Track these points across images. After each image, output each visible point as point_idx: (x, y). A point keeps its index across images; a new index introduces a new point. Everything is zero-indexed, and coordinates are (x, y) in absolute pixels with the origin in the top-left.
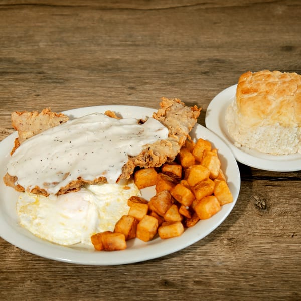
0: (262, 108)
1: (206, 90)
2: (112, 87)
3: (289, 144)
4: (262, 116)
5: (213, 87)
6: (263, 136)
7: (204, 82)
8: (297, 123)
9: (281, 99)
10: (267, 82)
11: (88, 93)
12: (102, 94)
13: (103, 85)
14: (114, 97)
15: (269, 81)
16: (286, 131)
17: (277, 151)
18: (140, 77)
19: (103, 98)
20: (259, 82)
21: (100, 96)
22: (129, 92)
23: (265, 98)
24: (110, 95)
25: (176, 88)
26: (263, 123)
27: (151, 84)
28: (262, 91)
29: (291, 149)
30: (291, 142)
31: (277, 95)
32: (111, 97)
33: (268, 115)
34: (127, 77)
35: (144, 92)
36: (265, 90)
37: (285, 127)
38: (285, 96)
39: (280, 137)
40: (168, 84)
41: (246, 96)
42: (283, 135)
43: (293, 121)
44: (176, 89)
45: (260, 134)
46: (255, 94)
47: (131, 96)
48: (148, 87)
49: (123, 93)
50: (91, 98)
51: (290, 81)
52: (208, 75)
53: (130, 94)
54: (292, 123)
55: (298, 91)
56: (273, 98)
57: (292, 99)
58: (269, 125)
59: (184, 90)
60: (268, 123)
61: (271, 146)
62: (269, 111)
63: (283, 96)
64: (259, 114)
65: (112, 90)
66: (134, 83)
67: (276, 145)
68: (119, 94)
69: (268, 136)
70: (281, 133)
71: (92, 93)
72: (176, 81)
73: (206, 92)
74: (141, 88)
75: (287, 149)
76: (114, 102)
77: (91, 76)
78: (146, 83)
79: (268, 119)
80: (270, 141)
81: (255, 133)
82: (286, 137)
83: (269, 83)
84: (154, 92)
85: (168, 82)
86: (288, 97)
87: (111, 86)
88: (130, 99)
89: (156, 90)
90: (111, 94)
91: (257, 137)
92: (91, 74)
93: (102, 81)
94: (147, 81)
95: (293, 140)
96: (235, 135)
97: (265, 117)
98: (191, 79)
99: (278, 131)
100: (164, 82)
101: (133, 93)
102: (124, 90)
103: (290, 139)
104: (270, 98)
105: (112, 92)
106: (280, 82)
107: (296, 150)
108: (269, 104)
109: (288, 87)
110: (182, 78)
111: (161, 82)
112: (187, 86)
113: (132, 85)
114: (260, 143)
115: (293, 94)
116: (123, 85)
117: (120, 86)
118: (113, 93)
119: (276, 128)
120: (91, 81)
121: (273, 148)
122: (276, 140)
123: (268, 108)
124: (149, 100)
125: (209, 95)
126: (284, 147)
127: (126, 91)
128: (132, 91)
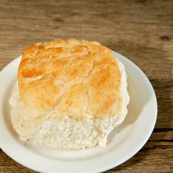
0: (47, 97)
1: (143, 23)
2: (35, 19)
3: (84, 137)
4: (47, 107)
5: (152, 20)
6: (51, 130)
7: (141, 13)
8: (92, 114)
9: (72, 83)
10: (55, 60)
11: (8, 26)
12: (24, 27)
13: (25, 16)
14: (38, 31)
15: (57, 58)
16: (79, 124)
17: (70, 146)
18: (67, 7)
19: (25, 32)
20: (45, 60)
21: (22, 30)
22: (55, 25)
23: (51, 83)
24: (33, 29)
25: (109, 20)
26: (48, 116)
27: (80, 14)
28: (47, 72)
29: (88, 143)
30: (88, 136)
31: (66, 77)
32: (34, 31)
33: (55, 105)
34: (53, 7)
35: (72, 25)
36: (51, 72)
37: (77, 120)
38: (77, 78)
39: (72, 131)
40: (100, 16)
41: (28, 80)
42: (75, 129)
43: (86, 112)
44: (109, 22)
45: (46, 128)
46: (40, 77)
47: (58, 30)
48: (76, 18)
49: (48, 26)
50: (12, 33)
51: (86, 56)
52: (145, 5)
53: (56, 28)
54: (85, 115)
55: (94, 71)
56: (61, 82)
57: (86, 81)
58: (56, 118)
59: (118, 23)
60: (55, 116)
61: (62, 141)
62: (55, 100)
63: (74, 78)
64: (42, 106)
65: (35, 22)
66: (61, 13)
67: (68, 140)
68: (43, 27)
69: (57, 130)
70: (73, 126)
71: (13, 26)
72: (109, 11)
73: (143, 26)
74: (68, 20)
75: (83, 143)
76: (38, 38)
77: (11, 5)
78: (75, 14)
79: (55, 111)
80: (60, 136)
81: (39, 127)
82: (80, 131)
83: (57, 61)
84: (83, 25)
85: (100, 13)
86: (80, 80)
87: (33, 17)
88: (56, 34)
89: (86, 22)
90: (35, 28)
91: (43, 132)
92: (11, 3)
93: (24, 11)
94: (76, 11)
95: (89, 133)
96: (18, 128)
97: (51, 108)
98: (126, 9)
99: (68, 125)
100: (95, 13)
101: (60, 27)
102: (49, 22)
103: (85, 133)
104: (58, 82)
105: (35, 24)
106: (72, 59)
107: (95, 142)
108: (56, 90)
109: (81, 65)
110: (116, 7)
111: (91, 13)
112: (121, 18)
113: (59, 16)
114: (48, 138)
115: (87, 75)
116: (48, 16)
117: (44, 18)
118: (37, 26)
119: (66, 121)
120: (12, 11)
121: (65, 142)
122: (67, 135)
123: (53, 97)
124: (78, 35)
125: (147, 29)
126: (78, 142)
127: (51, 23)
128: (58, 24)
